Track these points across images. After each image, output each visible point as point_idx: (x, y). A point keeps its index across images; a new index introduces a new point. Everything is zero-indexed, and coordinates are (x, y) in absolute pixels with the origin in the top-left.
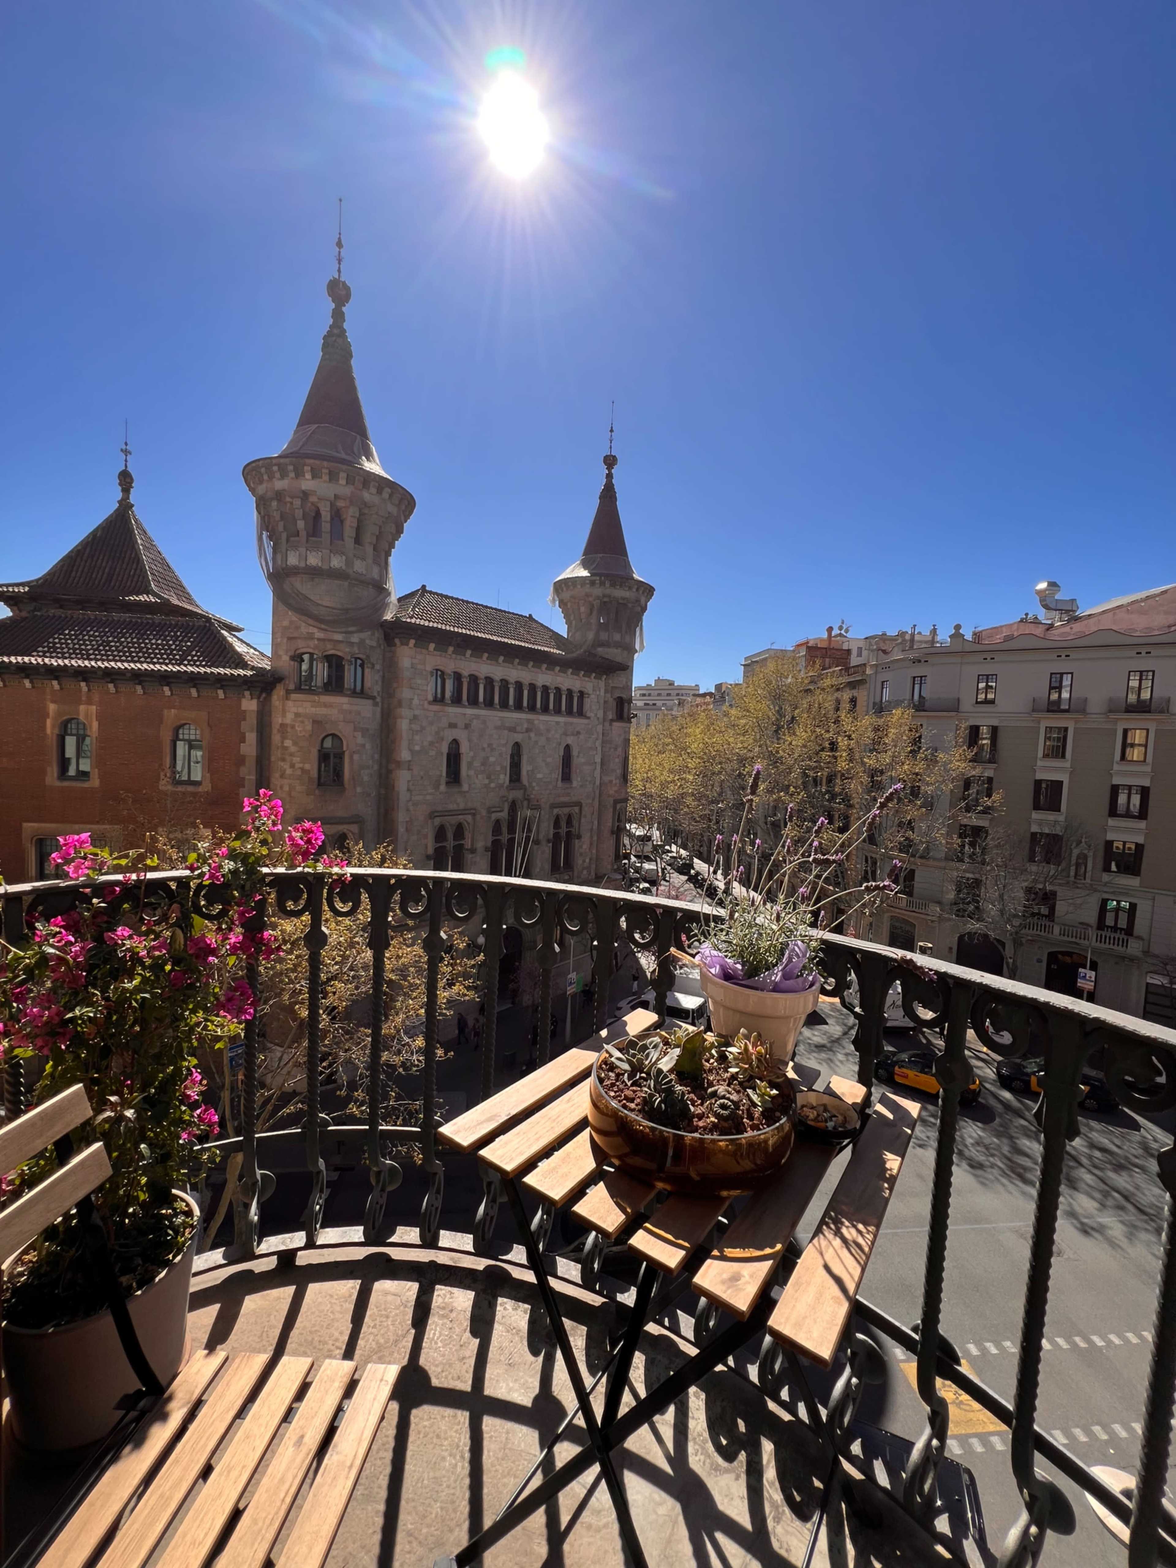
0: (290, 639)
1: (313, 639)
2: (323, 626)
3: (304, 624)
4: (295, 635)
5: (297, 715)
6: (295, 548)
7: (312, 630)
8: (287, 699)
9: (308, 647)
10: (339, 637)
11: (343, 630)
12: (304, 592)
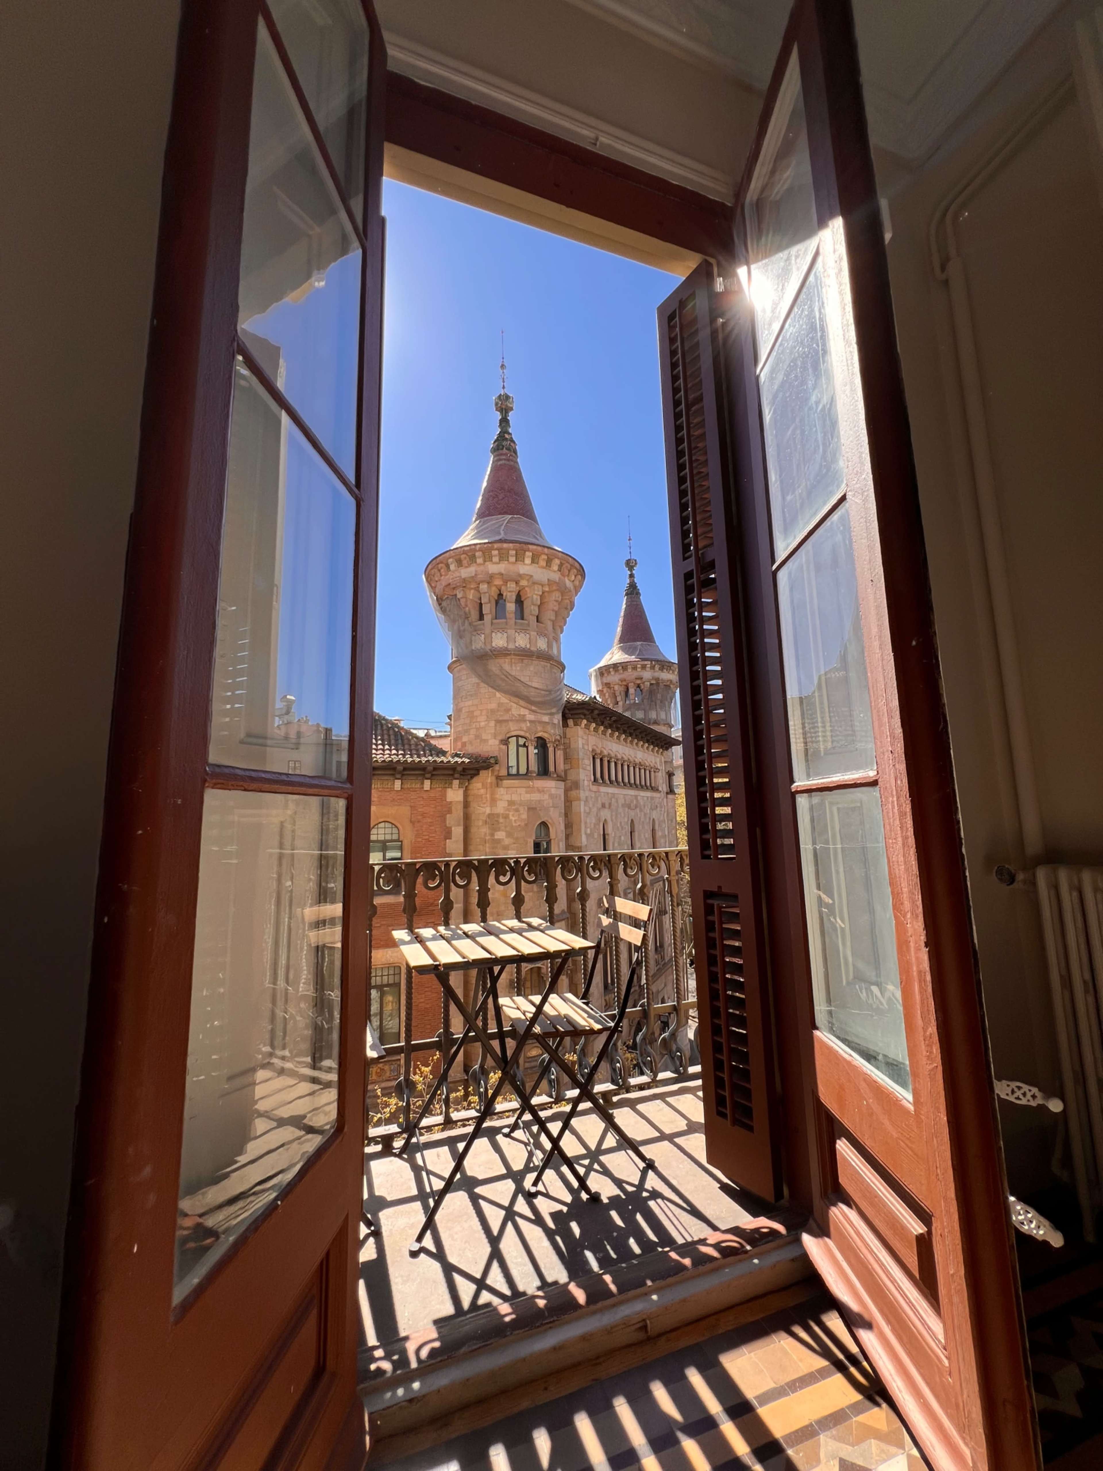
0: (499, 722)
1: (525, 721)
2: (533, 708)
3: (515, 705)
4: (505, 718)
5: (511, 803)
6: (503, 630)
7: (524, 712)
8: (498, 785)
9: (521, 730)
10: (546, 719)
11: (549, 711)
12: (513, 674)
